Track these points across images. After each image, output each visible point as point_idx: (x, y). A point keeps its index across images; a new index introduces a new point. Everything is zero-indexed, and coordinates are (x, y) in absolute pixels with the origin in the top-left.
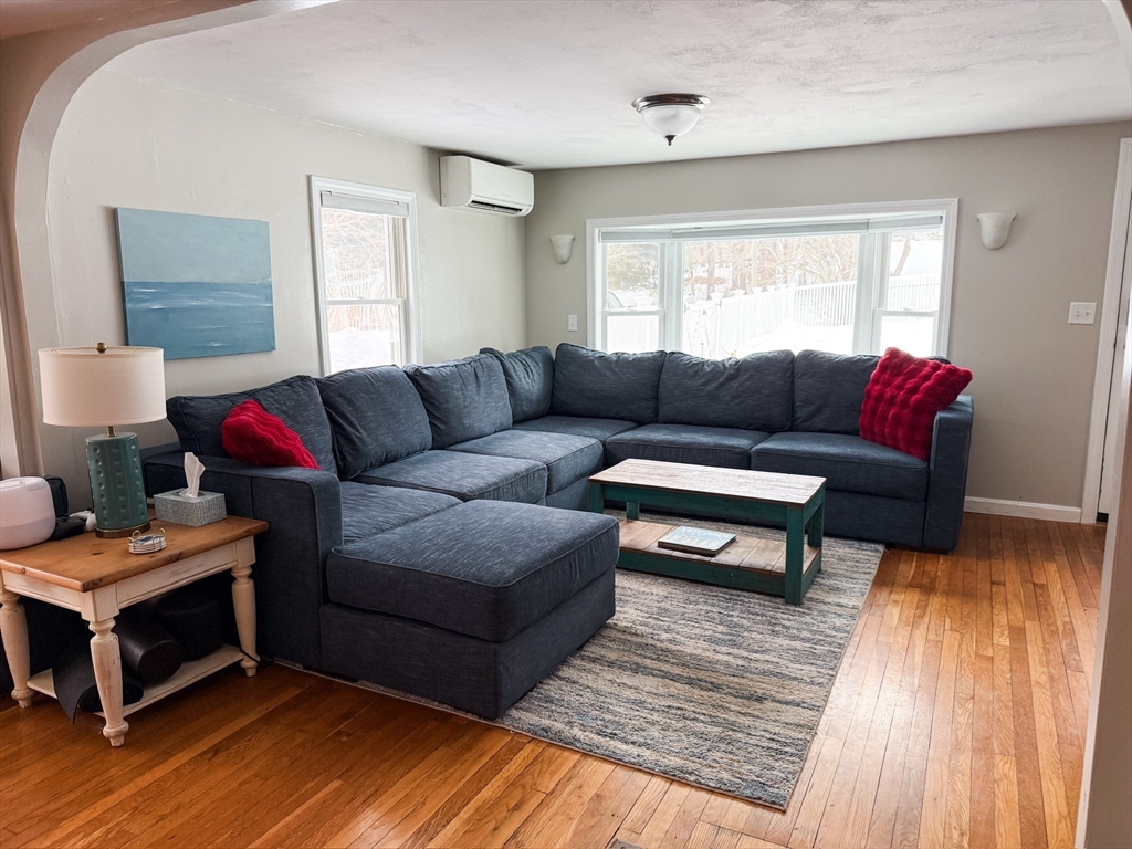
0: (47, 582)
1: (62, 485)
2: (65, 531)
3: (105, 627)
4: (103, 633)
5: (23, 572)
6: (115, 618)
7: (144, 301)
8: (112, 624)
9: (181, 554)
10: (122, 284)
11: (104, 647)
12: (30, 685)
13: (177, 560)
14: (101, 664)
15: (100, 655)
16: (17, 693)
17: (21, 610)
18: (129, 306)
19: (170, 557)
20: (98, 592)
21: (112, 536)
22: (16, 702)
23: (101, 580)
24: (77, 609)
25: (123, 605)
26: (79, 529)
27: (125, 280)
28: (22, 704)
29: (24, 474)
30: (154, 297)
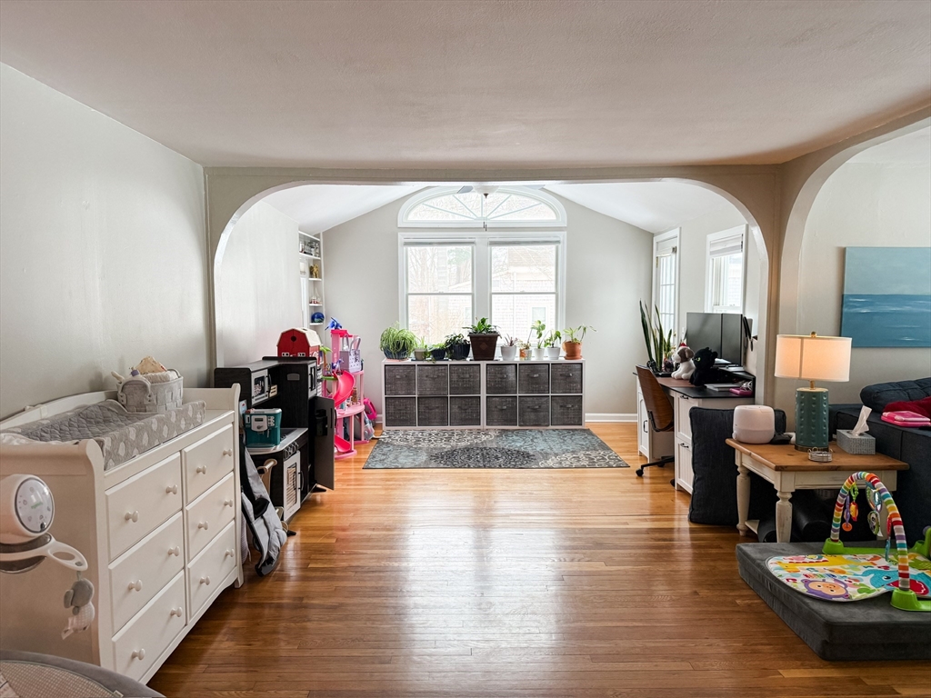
0: (761, 463)
1: (784, 415)
2: (779, 440)
3: (785, 496)
4: (784, 499)
5: (750, 455)
6: (792, 493)
7: (856, 307)
8: (790, 496)
9: (839, 467)
10: (843, 296)
11: (783, 508)
12: (747, 524)
13: (836, 470)
14: (780, 517)
15: (780, 511)
16: (739, 526)
17: (748, 479)
18: (845, 310)
19: (832, 467)
20: (785, 474)
21: (802, 450)
22: (738, 531)
23: (786, 467)
24: (773, 482)
25: (798, 487)
26: (786, 442)
27: (845, 293)
28: (741, 533)
29: (765, 404)
30: (863, 305)
